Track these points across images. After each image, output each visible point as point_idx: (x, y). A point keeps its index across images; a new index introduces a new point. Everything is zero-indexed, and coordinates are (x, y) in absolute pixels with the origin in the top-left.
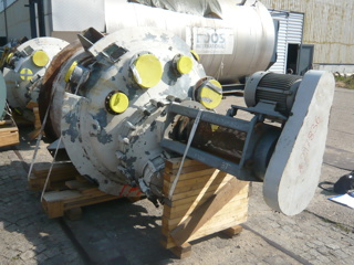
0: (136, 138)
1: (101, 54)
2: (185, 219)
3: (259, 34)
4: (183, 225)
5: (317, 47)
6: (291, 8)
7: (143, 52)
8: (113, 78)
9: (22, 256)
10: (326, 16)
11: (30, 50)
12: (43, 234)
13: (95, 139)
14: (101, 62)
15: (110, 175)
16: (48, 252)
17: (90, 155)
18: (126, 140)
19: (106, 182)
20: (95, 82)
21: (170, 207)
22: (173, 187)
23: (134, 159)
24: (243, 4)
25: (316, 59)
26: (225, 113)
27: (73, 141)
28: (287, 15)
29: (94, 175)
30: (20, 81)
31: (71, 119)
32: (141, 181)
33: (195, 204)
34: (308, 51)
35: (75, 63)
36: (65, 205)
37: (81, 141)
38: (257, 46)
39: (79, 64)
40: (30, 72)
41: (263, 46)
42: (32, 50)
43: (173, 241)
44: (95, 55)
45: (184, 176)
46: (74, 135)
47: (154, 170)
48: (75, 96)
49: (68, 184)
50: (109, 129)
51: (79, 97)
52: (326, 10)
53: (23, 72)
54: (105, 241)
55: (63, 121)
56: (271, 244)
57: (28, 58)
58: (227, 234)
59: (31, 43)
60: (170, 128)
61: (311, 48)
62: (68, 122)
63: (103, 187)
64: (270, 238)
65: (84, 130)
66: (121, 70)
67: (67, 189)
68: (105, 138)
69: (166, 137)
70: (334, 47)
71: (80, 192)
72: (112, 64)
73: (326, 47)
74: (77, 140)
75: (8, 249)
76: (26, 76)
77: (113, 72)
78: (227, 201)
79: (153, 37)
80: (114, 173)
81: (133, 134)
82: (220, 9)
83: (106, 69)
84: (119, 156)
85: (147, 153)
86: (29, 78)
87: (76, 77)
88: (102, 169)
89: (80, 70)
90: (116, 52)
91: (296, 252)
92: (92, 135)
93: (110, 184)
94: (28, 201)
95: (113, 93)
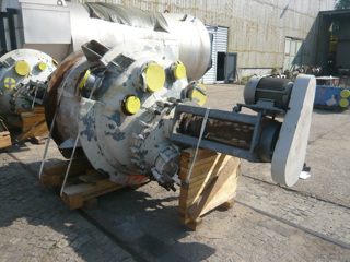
0: (148, 134)
1: (111, 64)
2: (197, 198)
3: (199, 44)
4: (196, 204)
5: (239, 54)
6: (219, 23)
7: (151, 62)
8: (125, 84)
9: (58, 245)
10: (245, 29)
11: (12, 61)
12: (68, 225)
13: (110, 137)
14: (111, 70)
15: (121, 168)
16: (80, 239)
17: (104, 151)
18: (141, 136)
19: (116, 174)
20: (107, 88)
21: (188, 189)
22: (190, 172)
23: (146, 152)
24: (184, 20)
25: (239, 64)
26: (231, 110)
27: (89, 140)
28: (216, 29)
29: (106, 168)
30: (4, 89)
31: (88, 121)
32: (153, 170)
33: (204, 185)
34: (233, 58)
35: (88, 72)
36: (84, 197)
37: (96, 139)
38: (197, 55)
39: (92, 73)
40: (13, 81)
41: (202, 54)
42: (14, 61)
43: (190, 217)
44: (106, 64)
45: (198, 163)
46: (90, 135)
47: (167, 160)
48: (89, 100)
49: (81, 178)
50: (123, 128)
51: (94, 102)
52: (245, 26)
53: (7, 80)
54: (126, 224)
55: (81, 123)
56: (258, 211)
57: (10, 68)
58: (224, 207)
59: (12, 54)
60: (177, 125)
61: (235, 56)
62: (86, 123)
63: (113, 179)
64: (256, 207)
65: (99, 130)
66: (130, 77)
67: (81, 182)
68: (119, 136)
69: (175, 132)
70: (252, 54)
71: (95, 184)
72: (121, 72)
73: (246, 54)
74: (93, 139)
75: (42, 240)
76: (10, 84)
77: (124, 79)
78: (225, 180)
79: (150, 49)
80: (124, 166)
81: (146, 131)
82: (166, 24)
83: (117, 77)
84: (134, 150)
85: (157, 146)
86: (13, 87)
87: (90, 84)
88: (114, 163)
89: (93, 78)
90: (125, 61)
91: (278, 215)
92: (108, 134)
93: (119, 175)
94: (40, 196)
95: (128, 97)
